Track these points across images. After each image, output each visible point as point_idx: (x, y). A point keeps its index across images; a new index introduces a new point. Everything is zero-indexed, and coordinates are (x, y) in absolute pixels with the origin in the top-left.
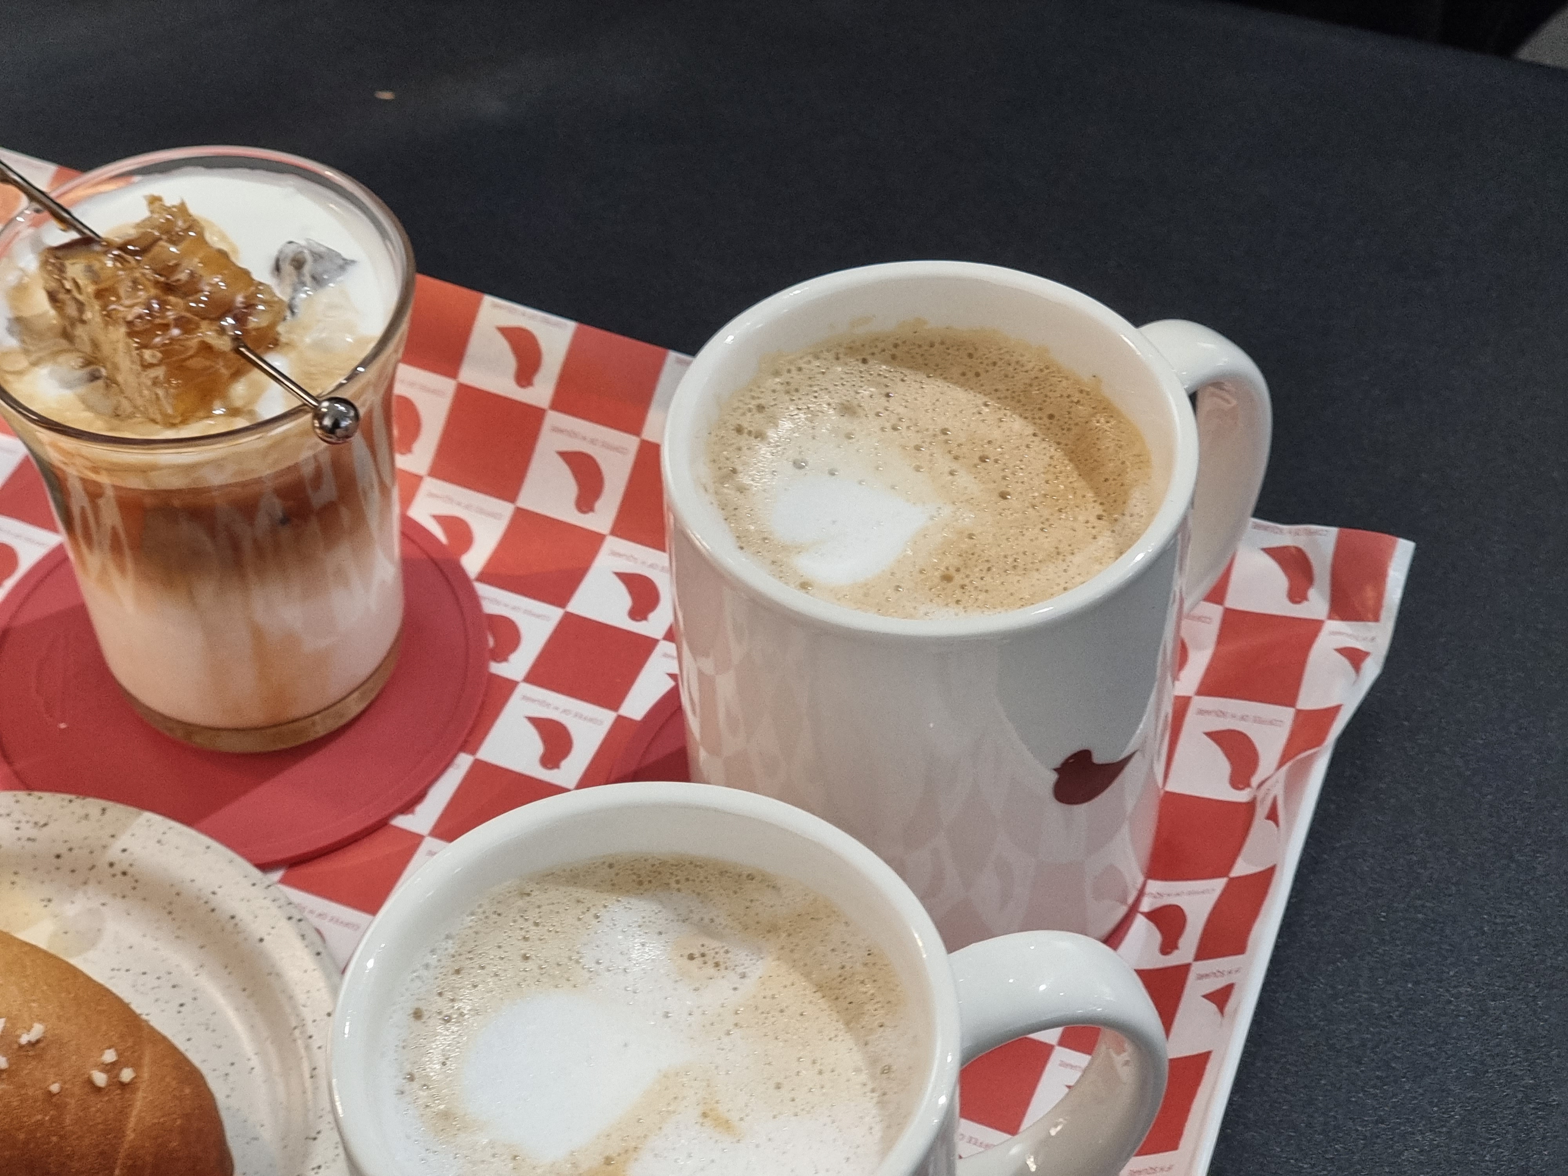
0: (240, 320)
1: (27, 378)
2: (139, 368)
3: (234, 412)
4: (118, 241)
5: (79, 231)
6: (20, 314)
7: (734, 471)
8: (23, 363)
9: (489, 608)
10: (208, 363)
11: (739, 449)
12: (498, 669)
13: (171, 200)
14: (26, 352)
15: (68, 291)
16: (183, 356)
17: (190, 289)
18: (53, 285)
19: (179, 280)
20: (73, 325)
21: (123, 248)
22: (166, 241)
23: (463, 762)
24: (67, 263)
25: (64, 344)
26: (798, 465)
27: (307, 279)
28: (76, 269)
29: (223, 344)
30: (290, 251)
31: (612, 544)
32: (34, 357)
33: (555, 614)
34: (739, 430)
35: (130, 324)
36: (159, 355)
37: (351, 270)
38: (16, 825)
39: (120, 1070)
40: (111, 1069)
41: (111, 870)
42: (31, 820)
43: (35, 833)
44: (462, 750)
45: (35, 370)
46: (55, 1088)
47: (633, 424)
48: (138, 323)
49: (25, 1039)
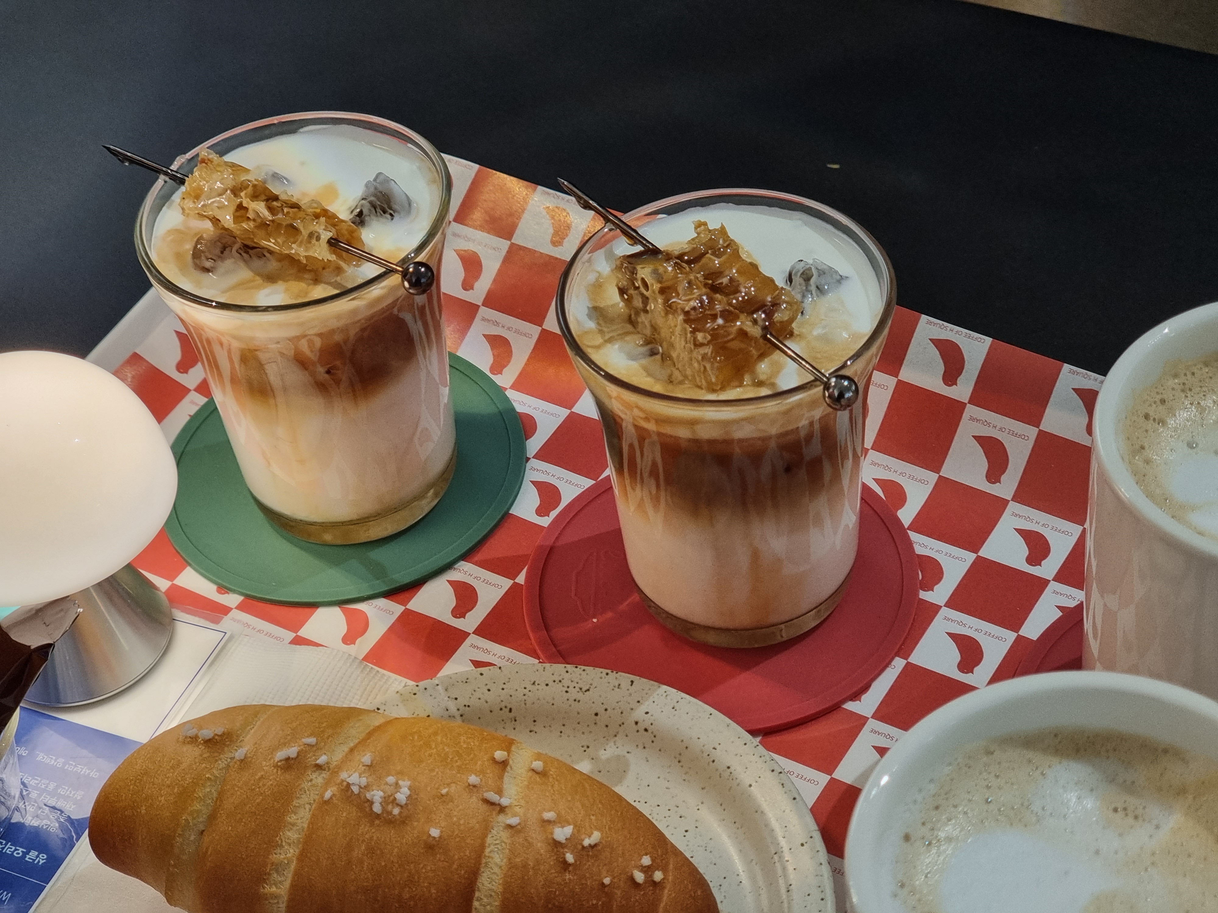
0: (769, 316)
1: (602, 351)
2: (692, 347)
3: (760, 383)
4: (676, 253)
5: (643, 245)
6: (596, 305)
7: (1143, 448)
8: (599, 340)
9: (919, 550)
10: (743, 346)
11: (1147, 431)
12: (926, 596)
13: (713, 225)
14: (601, 332)
15: (637, 288)
16: (726, 339)
17: (729, 290)
18: (624, 283)
19: (722, 283)
20: (637, 314)
21: (680, 258)
22: (711, 254)
23: (898, 664)
25: (629, 327)
26: (1190, 446)
27: (813, 288)
28: (644, 272)
29: (755, 331)
30: (801, 267)
31: (1014, 507)
32: (607, 337)
33: (969, 557)
34: (1147, 417)
35: (687, 313)
36: (709, 337)
37: (845, 283)
38: (566, 689)
39: (653, 872)
40: (647, 870)
41: (635, 728)
42: (577, 686)
43: (580, 696)
44: (897, 654)
45: (609, 345)
46: (607, 881)
47: (1035, 419)
48: (692, 312)
49: (586, 842)
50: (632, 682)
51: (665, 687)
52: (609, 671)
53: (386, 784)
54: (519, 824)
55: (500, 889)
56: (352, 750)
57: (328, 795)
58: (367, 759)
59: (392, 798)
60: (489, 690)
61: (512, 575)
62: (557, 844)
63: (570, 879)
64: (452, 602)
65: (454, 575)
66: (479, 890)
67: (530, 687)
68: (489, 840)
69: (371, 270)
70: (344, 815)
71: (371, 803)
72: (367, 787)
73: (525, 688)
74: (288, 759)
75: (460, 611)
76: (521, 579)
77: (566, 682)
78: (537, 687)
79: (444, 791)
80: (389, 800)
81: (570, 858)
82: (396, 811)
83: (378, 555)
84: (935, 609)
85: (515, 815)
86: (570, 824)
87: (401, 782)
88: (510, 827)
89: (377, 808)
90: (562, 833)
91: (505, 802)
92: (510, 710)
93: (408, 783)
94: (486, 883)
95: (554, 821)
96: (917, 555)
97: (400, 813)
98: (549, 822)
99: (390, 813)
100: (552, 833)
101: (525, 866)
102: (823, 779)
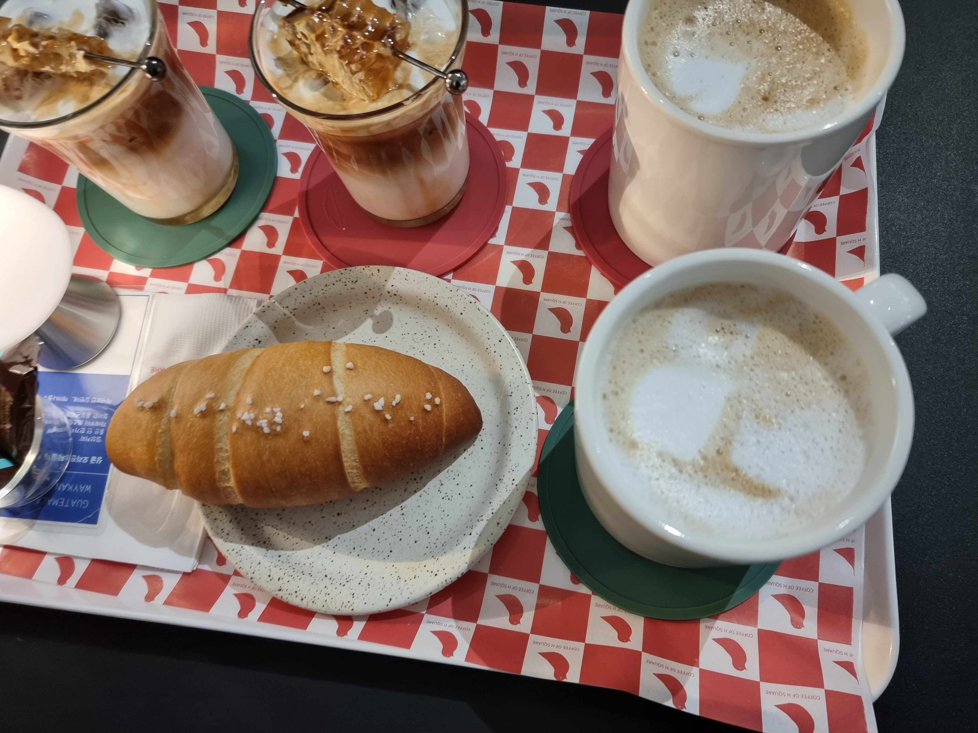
0: (392, 38)
1: (293, 90)
2: (351, 75)
3: (401, 87)
4: (316, 6)
5: (295, 5)
6: (279, 56)
8: (289, 82)
9: (498, 138)
10: (382, 64)
12: (509, 164)
14: (288, 75)
15: (300, 39)
16: (371, 63)
17: (360, 26)
18: (290, 37)
19: (354, 21)
20: (306, 56)
21: (320, 9)
23: (508, 209)
24: (296, 24)
25: (304, 67)
26: (675, 54)
27: (410, 6)
28: (301, 26)
31: (537, 98)
32: (293, 78)
33: (524, 135)
34: (647, 43)
35: (339, 52)
36: (359, 66)
38: (344, 284)
39: (434, 399)
40: (431, 401)
41: (389, 295)
42: (350, 280)
43: (353, 286)
44: (506, 204)
45: (296, 84)
46: (412, 419)
47: (537, 44)
48: (343, 50)
49: (394, 403)
50: (378, 270)
51: (397, 268)
52: (364, 267)
53: (266, 413)
54: (353, 408)
55: (355, 448)
56: (238, 394)
57: (234, 429)
58: (249, 400)
59: (273, 421)
60: (303, 297)
61: (291, 213)
62: (378, 412)
63: (392, 427)
64: (265, 240)
65: (261, 222)
66: (343, 452)
67: (325, 288)
68: (339, 424)
69: (124, 70)
70: (249, 438)
71: (262, 428)
72: (256, 419)
73: (323, 290)
74: (201, 412)
75: (271, 244)
76: (297, 214)
77: (343, 280)
78: (329, 287)
79: (302, 406)
80: (272, 424)
81: (388, 417)
82: (279, 429)
83: (215, 222)
84: (516, 171)
85: (348, 404)
86: (382, 397)
87: (275, 410)
88: (348, 413)
89: (266, 430)
90: (379, 405)
91: (340, 399)
92: (319, 304)
93: (279, 409)
94: (346, 447)
95: (372, 399)
96: (498, 141)
97: (281, 429)
98: (369, 400)
99: (276, 430)
100: (373, 407)
101: (365, 431)
102: (492, 288)
